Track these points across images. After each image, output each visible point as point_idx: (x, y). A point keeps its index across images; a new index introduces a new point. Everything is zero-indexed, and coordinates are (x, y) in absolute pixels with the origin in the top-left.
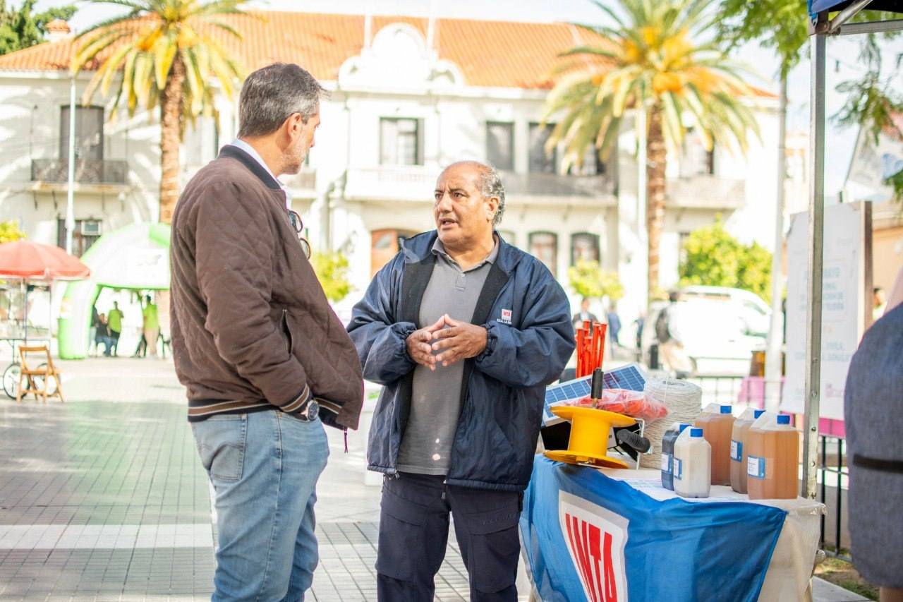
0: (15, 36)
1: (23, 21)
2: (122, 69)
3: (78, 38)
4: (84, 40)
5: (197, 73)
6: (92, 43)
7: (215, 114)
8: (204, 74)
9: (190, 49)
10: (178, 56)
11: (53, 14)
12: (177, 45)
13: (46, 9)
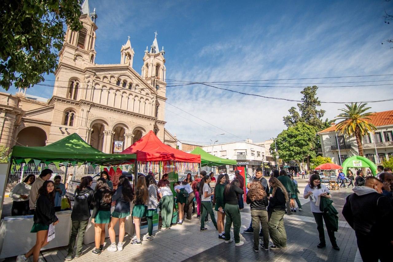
0: (325, 126)
1: (326, 124)
2: (346, 129)
3: (336, 125)
4: (338, 126)
5: (362, 128)
6: (339, 126)
7: (369, 134)
8: (364, 128)
9: (360, 124)
10: (357, 126)
11: (332, 121)
12: (357, 123)
13: (330, 121)
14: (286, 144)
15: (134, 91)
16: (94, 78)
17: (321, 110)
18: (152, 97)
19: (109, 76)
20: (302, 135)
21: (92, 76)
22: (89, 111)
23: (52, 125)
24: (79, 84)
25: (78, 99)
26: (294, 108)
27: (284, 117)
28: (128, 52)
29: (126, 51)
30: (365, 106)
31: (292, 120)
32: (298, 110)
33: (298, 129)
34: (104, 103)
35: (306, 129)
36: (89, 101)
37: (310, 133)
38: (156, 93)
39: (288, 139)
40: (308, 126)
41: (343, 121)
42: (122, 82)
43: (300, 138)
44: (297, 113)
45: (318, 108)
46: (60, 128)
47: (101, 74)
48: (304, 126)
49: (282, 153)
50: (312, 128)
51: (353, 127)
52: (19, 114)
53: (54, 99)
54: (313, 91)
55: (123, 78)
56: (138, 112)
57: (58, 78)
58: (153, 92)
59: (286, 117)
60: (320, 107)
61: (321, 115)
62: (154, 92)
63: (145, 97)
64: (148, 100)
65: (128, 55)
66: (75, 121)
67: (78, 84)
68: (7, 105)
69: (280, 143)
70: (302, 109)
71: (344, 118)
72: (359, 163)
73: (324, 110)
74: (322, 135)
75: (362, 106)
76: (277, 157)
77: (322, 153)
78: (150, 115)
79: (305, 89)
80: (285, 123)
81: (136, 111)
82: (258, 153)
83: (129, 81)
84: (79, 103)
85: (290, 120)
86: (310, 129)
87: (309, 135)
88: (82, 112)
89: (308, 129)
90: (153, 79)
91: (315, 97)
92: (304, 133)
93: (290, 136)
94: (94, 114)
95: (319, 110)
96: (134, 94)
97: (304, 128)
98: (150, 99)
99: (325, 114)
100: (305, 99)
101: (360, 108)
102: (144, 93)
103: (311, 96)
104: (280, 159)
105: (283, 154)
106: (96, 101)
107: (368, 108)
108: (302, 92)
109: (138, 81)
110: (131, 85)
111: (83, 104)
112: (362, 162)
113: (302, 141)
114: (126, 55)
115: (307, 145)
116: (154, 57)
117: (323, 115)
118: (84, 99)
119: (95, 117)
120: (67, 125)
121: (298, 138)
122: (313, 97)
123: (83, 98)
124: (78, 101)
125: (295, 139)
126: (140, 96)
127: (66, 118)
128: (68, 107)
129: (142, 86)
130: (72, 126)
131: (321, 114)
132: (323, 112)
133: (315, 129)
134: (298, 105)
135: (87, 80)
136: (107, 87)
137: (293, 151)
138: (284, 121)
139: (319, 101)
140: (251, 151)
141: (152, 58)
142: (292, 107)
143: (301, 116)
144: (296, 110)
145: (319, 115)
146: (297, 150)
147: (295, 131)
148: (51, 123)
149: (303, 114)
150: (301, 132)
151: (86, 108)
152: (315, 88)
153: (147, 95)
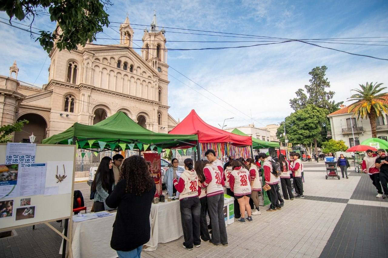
2: (359, 111)
5: (377, 109)
8: (379, 109)
9: (375, 104)
10: (372, 107)
14: (295, 127)
15: (135, 74)
16: (93, 60)
17: (330, 91)
18: (155, 80)
19: (109, 58)
20: (311, 118)
21: (91, 58)
22: (90, 96)
23: (52, 111)
24: (78, 67)
25: (78, 83)
26: (301, 90)
27: (290, 100)
28: (127, 31)
29: (126, 30)
30: (380, 86)
31: (300, 102)
32: (305, 92)
33: (308, 112)
34: (105, 87)
35: (316, 112)
36: (90, 84)
37: (320, 116)
38: (159, 76)
39: (297, 122)
40: (318, 108)
41: (357, 102)
42: (122, 64)
43: (310, 121)
44: (305, 95)
45: (327, 90)
46: (61, 115)
47: (101, 55)
48: (314, 108)
49: (291, 136)
50: (322, 110)
51: (368, 108)
52: (19, 99)
53: (52, 83)
54: (322, 72)
55: (123, 60)
56: (140, 97)
57: (54, 60)
58: (155, 75)
59: (292, 99)
60: (329, 88)
61: (330, 97)
62: (157, 75)
63: (147, 81)
64: (151, 83)
65: (127, 35)
66: (75, 106)
67: (76, 66)
68: (5, 88)
69: (288, 126)
70: (310, 91)
71: (358, 99)
72: (377, 145)
73: (333, 92)
74: (332, 117)
75: (377, 86)
76: (286, 141)
77: (332, 136)
78: (154, 100)
79: (313, 70)
80: (292, 106)
81: (139, 96)
82: (263, 137)
83: (130, 63)
84: (80, 87)
85: (297, 102)
86: (320, 111)
87: (318, 117)
88: (83, 97)
89: (318, 111)
90: (154, 60)
91: (325, 78)
92: (314, 116)
93: (300, 119)
94: (96, 99)
95: (328, 92)
96: (136, 77)
97: (314, 110)
98: (152, 82)
99: (334, 96)
100: (314, 80)
101: (375, 88)
102: (145, 76)
103: (320, 77)
104: (289, 143)
105: (291, 138)
106: (97, 85)
107: (383, 88)
108: (310, 73)
109: (139, 63)
110: (132, 67)
111: (84, 88)
112: (379, 144)
113: (312, 125)
114: (125, 35)
115: (316, 129)
116: (154, 36)
117: (332, 97)
118: (84, 82)
119: (97, 102)
120: (67, 111)
121: (307, 121)
122: (322, 78)
123: (82, 81)
124: (78, 85)
125: (305, 123)
126: (142, 79)
127: (66, 103)
128: (68, 92)
129: (143, 69)
130: (73, 112)
131: (330, 95)
132: (332, 94)
133: (325, 112)
134: (306, 86)
135: (86, 62)
136: (107, 69)
137: (301, 134)
138: (291, 104)
139: (328, 82)
140: (257, 135)
141: (153, 38)
142: (300, 89)
143: (308, 98)
144: (303, 92)
145: (328, 97)
146: (305, 134)
147: (304, 114)
148: (51, 109)
149: (311, 96)
150: (311, 114)
151: (87, 93)
152: (324, 68)
153: (149, 78)
